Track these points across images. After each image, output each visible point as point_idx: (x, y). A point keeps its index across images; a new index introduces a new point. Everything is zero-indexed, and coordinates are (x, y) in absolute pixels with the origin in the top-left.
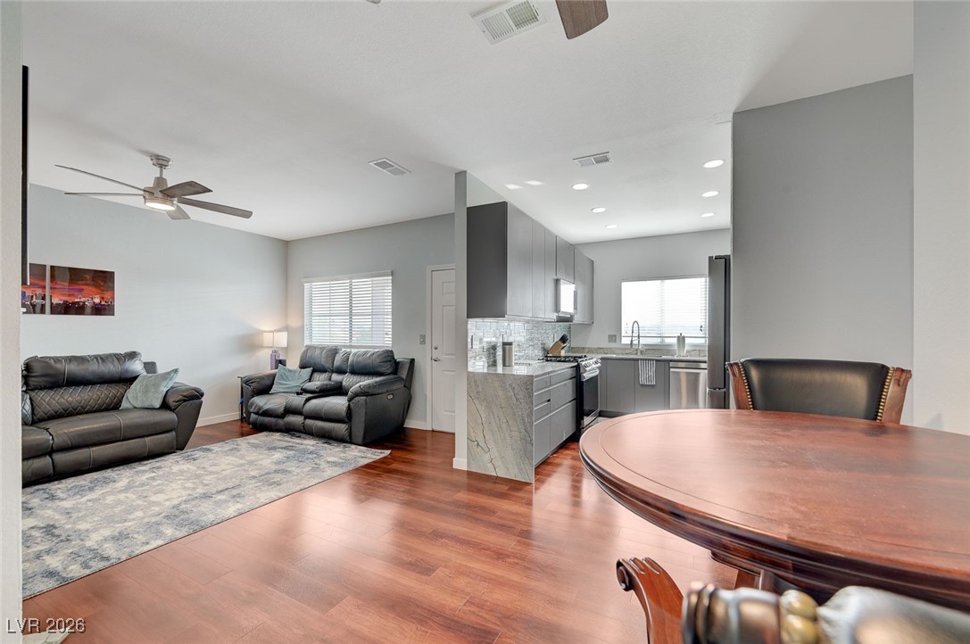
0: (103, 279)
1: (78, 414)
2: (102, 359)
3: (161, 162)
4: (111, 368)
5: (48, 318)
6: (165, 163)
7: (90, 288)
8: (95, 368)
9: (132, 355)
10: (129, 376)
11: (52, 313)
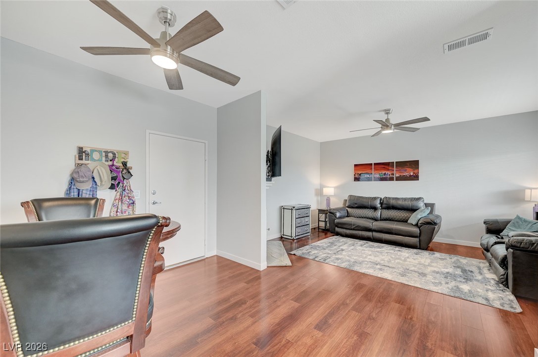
0: (415, 164)
1: (393, 220)
2: (405, 199)
3: (387, 112)
4: (408, 204)
5: (395, 182)
6: (388, 111)
7: (410, 169)
8: (400, 202)
9: (419, 199)
10: (415, 208)
11: (396, 180)
